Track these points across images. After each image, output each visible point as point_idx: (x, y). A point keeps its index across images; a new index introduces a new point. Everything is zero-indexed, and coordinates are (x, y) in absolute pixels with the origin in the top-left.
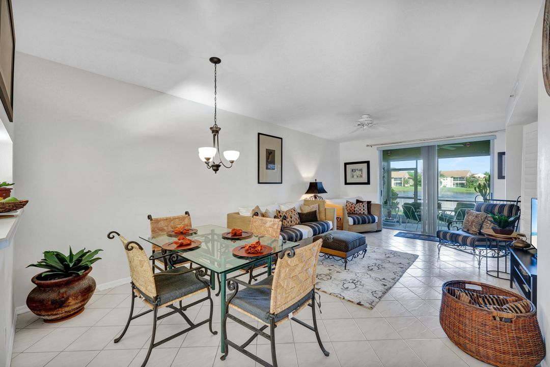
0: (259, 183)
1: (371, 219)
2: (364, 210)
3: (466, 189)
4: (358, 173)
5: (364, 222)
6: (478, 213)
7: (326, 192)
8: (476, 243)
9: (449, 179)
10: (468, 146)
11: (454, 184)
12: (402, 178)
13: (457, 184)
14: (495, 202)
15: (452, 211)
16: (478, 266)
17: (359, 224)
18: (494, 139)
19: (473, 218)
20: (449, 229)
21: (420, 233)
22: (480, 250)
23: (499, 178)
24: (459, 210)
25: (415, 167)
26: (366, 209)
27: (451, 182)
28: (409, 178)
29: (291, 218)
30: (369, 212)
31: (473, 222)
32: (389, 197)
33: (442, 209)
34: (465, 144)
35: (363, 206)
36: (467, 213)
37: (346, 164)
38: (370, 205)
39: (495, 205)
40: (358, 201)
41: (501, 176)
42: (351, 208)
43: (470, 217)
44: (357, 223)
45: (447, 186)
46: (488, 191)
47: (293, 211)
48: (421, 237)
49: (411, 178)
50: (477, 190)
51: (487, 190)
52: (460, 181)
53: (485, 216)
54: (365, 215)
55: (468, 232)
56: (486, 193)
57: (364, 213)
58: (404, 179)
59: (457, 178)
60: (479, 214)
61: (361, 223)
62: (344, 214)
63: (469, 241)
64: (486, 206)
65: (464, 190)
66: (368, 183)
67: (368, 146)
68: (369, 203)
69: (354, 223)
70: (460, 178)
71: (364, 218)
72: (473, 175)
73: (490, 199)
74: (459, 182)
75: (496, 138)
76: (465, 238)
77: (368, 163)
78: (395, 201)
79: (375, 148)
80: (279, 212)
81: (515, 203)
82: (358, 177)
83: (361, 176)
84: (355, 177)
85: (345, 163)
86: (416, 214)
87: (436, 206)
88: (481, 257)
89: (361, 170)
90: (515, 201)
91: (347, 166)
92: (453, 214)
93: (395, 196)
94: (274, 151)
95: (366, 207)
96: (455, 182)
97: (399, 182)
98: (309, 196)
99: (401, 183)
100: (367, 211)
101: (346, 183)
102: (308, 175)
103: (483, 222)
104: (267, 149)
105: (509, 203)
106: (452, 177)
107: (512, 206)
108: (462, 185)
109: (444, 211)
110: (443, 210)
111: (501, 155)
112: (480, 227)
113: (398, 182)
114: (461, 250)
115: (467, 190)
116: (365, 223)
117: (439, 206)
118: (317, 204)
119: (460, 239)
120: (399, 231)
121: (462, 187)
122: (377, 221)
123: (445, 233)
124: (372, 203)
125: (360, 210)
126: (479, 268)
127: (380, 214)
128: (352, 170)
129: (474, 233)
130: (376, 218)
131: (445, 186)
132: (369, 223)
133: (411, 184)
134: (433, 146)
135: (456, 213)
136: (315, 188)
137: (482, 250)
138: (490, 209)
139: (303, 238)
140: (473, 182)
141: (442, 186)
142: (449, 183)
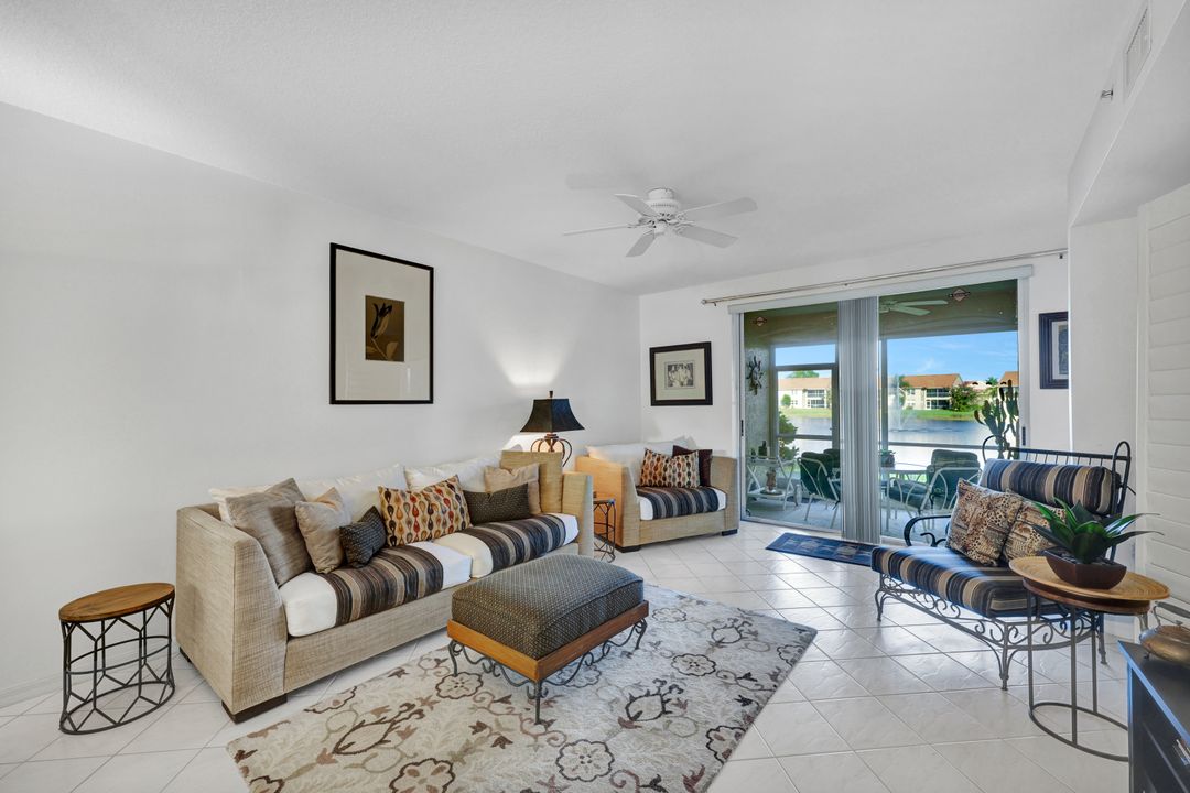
0: (333, 401)
1: (705, 501)
2: (689, 474)
3: (952, 413)
4: (682, 374)
5: (685, 511)
6: (994, 493)
7: (581, 428)
8: (994, 604)
9: (918, 392)
10: (959, 299)
11: (928, 404)
13: (934, 403)
14: (1041, 459)
15: (920, 473)
16: (1000, 683)
17: (669, 515)
18: (1026, 278)
19: (979, 510)
20: (909, 544)
21: (839, 538)
22: (1006, 625)
23: (1042, 387)
24: (939, 472)
25: (834, 362)
26: (695, 474)
27: (923, 399)
29: (430, 512)
30: (704, 480)
31: (979, 523)
32: (771, 434)
33: (898, 467)
34: (949, 294)
35: (688, 464)
36: (962, 494)
37: (653, 351)
38: (709, 462)
39: (1046, 468)
40: (678, 451)
41: (1048, 382)
42: (656, 469)
43: (971, 507)
44: (664, 513)
45: (915, 408)
46: (1007, 422)
47: (445, 489)
48: (840, 549)
50: (982, 418)
51: (1005, 417)
52: (940, 396)
53: (1017, 506)
54: (691, 490)
55: (963, 554)
56: (1002, 424)
57: (689, 483)
59: (935, 390)
60: (999, 499)
61: (676, 512)
62: (625, 488)
63: (969, 591)
64: (1015, 472)
65: (947, 414)
66: (708, 401)
67: (706, 302)
68: (705, 456)
69: (657, 515)
70: (940, 390)
71: (686, 498)
72: (966, 383)
73: (1021, 447)
74: (937, 398)
75: (1032, 275)
76: (958, 581)
77: (707, 347)
78: (790, 446)
79: (723, 306)
80: (388, 495)
81: (1108, 464)
82: (682, 384)
83: (691, 383)
84: (677, 384)
85: (651, 349)
86: (830, 481)
87: (877, 460)
88: (1010, 652)
89: (690, 367)
90: (1109, 457)
91: (657, 355)
92: (923, 479)
93: (789, 433)
94: (401, 304)
95: (697, 467)
96: (931, 398)
97: (819, 398)
98: (529, 441)
99: (822, 402)
100: (697, 478)
101: (655, 402)
102: (533, 378)
103: (1011, 525)
104: (367, 297)
105: (1084, 462)
106: (923, 389)
107: (1098, 473)
108: (945, 405)
109: (902, 473)
110: (897, 472)
111: (1047, 320)
112: (1000, 542)
113: (816, 399)
114: (944, 619)
115: (955, 416)
116: (689, 513)
117: (888, 461)
118: (536, 465)
119: (942, 582)
120: (783, 531)
121: (944, 408)
122: (722, 504)
123: (898, 558)
124: (713, 454)
125: (679, 475)
126: (1005, 688)
127: (733, 484)
128: (670, 367)
129: (983, 560)
130: (721, 497)
131: (910, 408)
132: (700, 511)
134: (869, 299)
135: (930, 477)
136: (551, 415)
137: (1014, 625)
138: (1027, 481)
139: (444, 587)
140: (966, 398)
141: (904, 408)
142: (917, 400)
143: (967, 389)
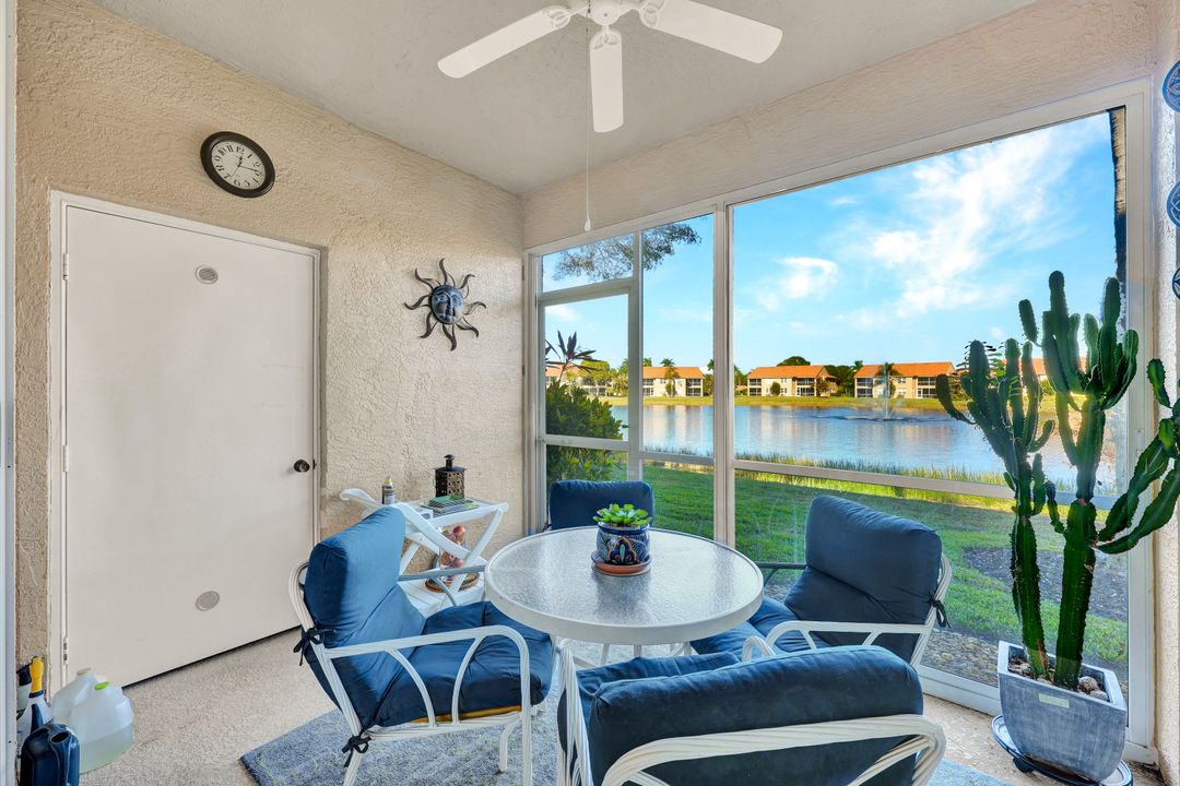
9: (909, 381)
11: (919, 392)
13: (926, 391)
27: (914, 387)
28: (829, 379)
45: (906, 397)
49: (834, 380)
52: (931, 384)
58: (818, 380)
59: (926, 379)
70: (932, 379)
74: (929, 387)
96: (922, 387)
99: (812, 390)
106: (914, 378)
113: (806, 387)
131: (900, 396)
133: (832, 392)
141: (895, 396)
142: (908, 389)
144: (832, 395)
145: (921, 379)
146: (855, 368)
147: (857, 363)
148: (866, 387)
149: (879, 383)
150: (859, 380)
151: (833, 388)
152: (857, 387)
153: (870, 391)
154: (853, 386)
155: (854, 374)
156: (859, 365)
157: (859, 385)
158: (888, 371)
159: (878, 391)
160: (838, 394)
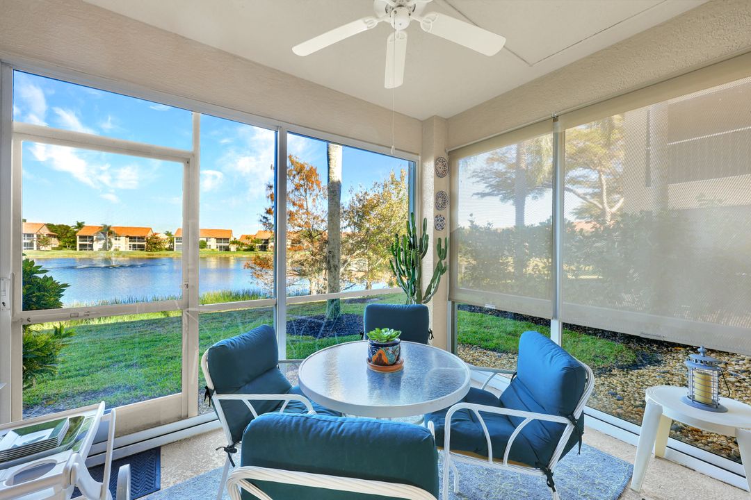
3: (147, 253)
9: (123, 239)
11: (130, 247)
12: (33, 235)
27: (126, 244)
28: (50, 235)
45: (120, 250)
49: (55, 236)
58: (39, 236)
59: (135, 238)
65: (144, 254)
70: (139, 238)
72: (156, 234)
74: (137, 243)
96: (132, 243)
97: (29, 241)
99: (31, 244)
106: (127, 237)
108: (141, 248)
115: (149, 255)
121: (141, 250)
131: (117, 250)
133: (53, 246)
140: (155, 244)
141: (112, 249)
142: (122, 244)
143: (157, 238)
144: (53, 249)
145: (131, 238)
146: (76, 228)
147: (78, 224)
148: (88, 243)
149: (99, 240)
150: (81, 237)
151: (55, 242)
152: (78, 243)
153: (91, 246)
154: (75, 242)
155: (76, 232)
156: (80, 226)
157: (80, 241)
158: (107, 231)
159: (97, 246)
160: (60, 248)
